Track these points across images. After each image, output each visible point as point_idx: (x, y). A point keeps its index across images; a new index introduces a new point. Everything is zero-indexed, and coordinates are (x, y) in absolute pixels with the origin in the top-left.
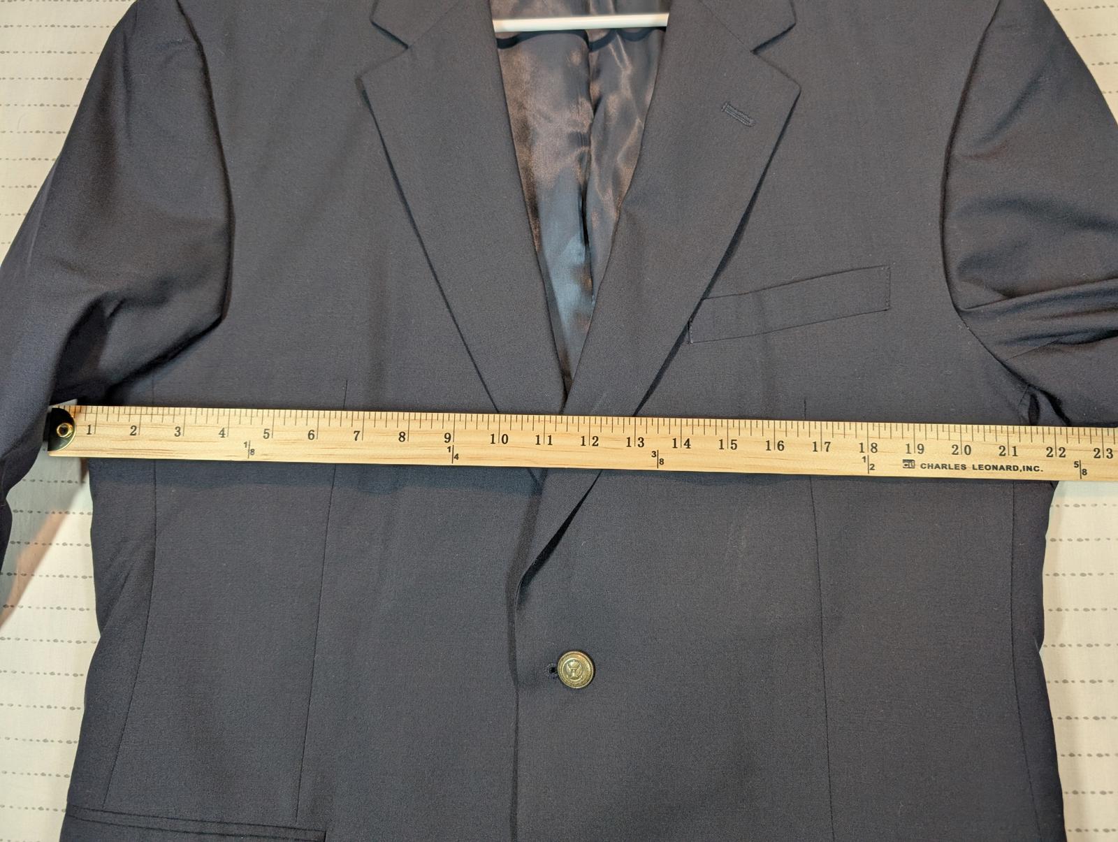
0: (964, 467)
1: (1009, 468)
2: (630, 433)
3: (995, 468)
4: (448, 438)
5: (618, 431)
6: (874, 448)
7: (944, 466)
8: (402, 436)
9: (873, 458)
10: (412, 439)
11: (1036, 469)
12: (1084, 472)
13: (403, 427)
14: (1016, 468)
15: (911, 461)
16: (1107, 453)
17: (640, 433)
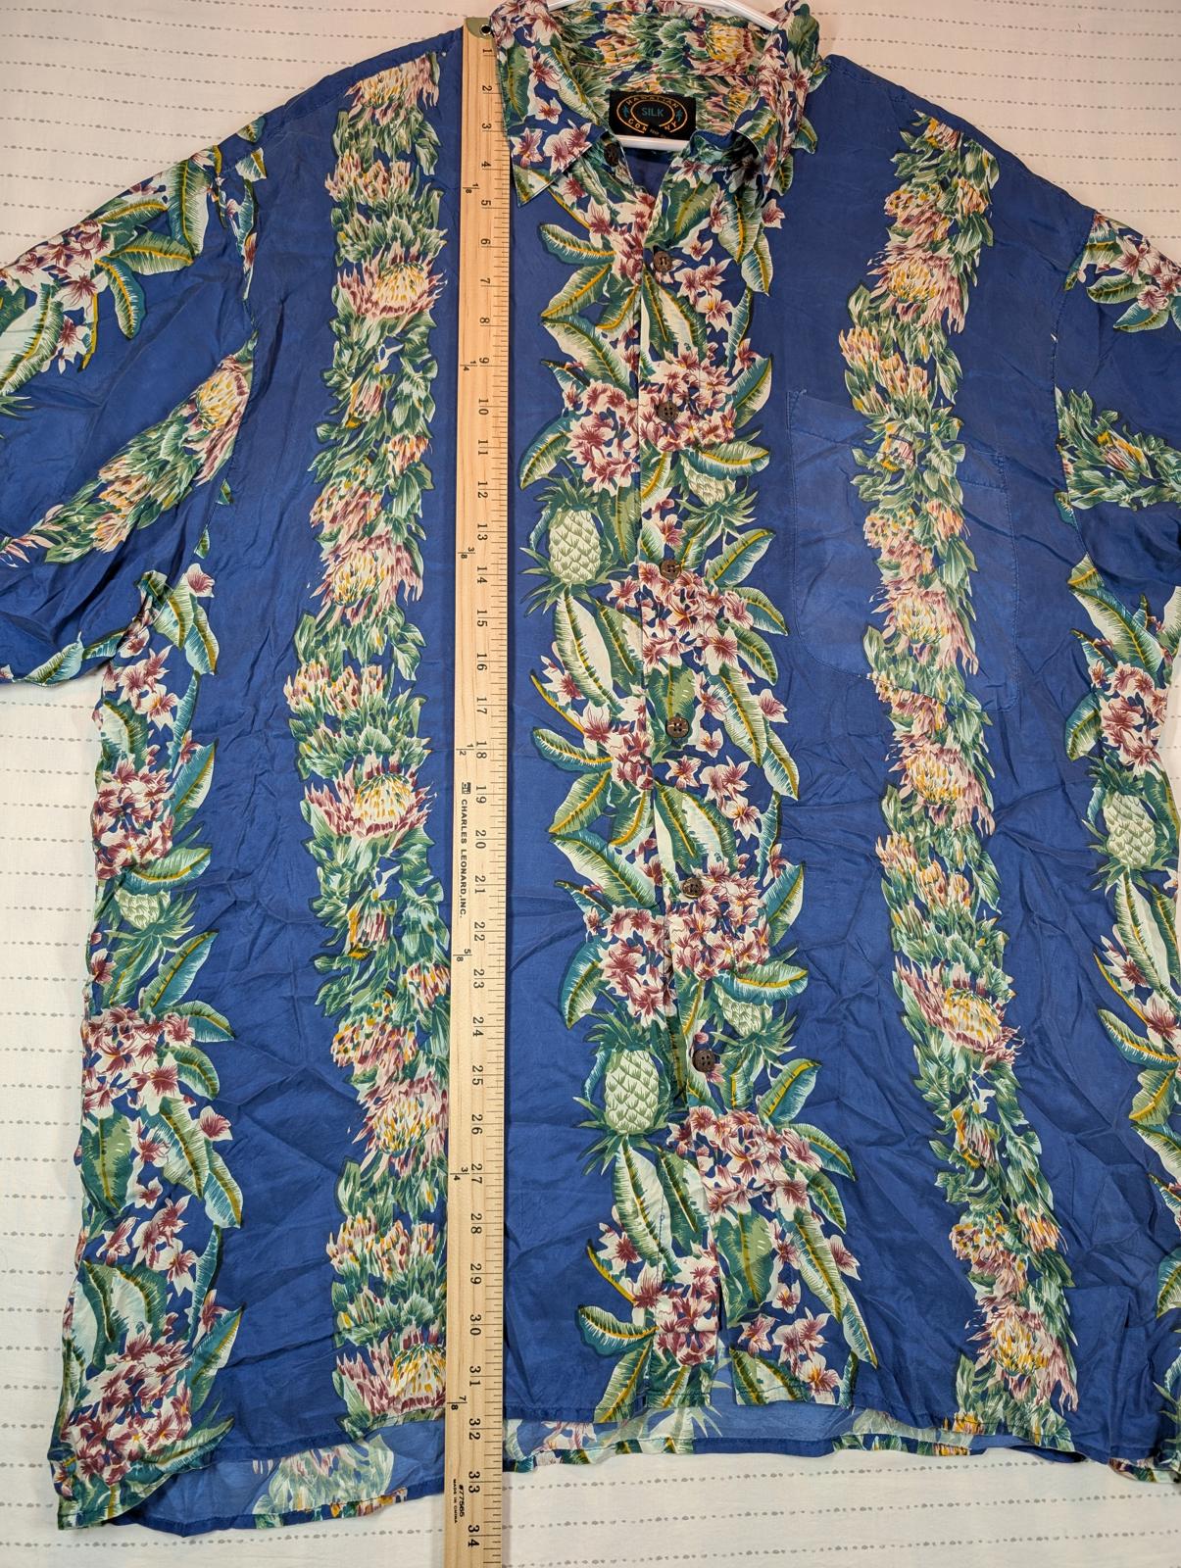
0: (464, 841)
1: (464, 884)
2: (493, 526)
3: (464, 871)
4: (484, 361)
5: (495, 516)
6: (482, 755)
7: (464, 822)
8: (485, 320)
9: (471, 754)
10: (482, 329)
11: (463, 911)
12: (460, 959)
13: (494, 321)
14: (463, 891)
15: (469, 790)
16: (479, 982)
17: (492, 537)
